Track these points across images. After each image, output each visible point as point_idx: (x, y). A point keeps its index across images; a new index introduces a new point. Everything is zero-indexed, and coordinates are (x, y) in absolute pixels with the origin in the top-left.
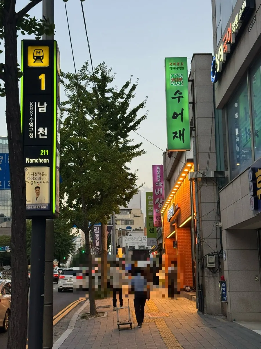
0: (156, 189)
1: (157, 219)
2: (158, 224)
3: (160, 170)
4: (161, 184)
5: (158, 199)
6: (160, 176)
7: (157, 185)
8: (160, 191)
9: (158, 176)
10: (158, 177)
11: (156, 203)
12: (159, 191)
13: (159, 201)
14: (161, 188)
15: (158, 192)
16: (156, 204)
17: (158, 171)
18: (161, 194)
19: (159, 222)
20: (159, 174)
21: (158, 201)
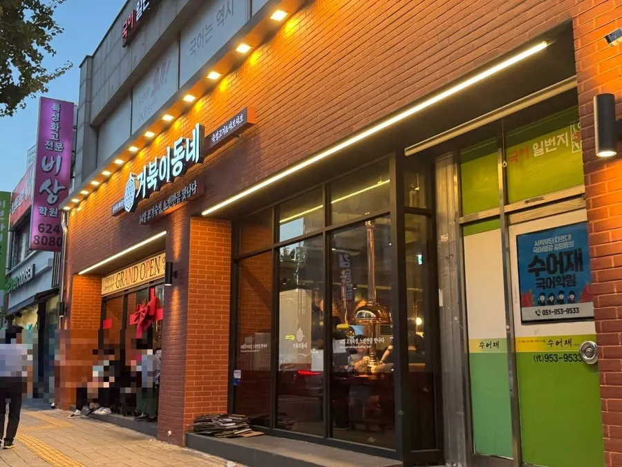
0: (45, 158)
1: (41, 230)
2: (42, 242)
3: (59, 113)
4: (58, 146)
5: (48, 183)
6: (58, 127)
7: (49, 147)
8: (55, 163)
9: (53, 126)
10: (53, 128)
11: (40, 192)
12: (52, 162)
13: (51, 187)
14: (59, 158)
15: (51, 165)
16: (41, 194)
17: (54, 115)
18: (57, 171)
19: (44, 239)
20: (56, 122)
21: (49, 188)
